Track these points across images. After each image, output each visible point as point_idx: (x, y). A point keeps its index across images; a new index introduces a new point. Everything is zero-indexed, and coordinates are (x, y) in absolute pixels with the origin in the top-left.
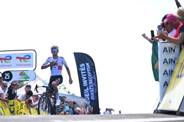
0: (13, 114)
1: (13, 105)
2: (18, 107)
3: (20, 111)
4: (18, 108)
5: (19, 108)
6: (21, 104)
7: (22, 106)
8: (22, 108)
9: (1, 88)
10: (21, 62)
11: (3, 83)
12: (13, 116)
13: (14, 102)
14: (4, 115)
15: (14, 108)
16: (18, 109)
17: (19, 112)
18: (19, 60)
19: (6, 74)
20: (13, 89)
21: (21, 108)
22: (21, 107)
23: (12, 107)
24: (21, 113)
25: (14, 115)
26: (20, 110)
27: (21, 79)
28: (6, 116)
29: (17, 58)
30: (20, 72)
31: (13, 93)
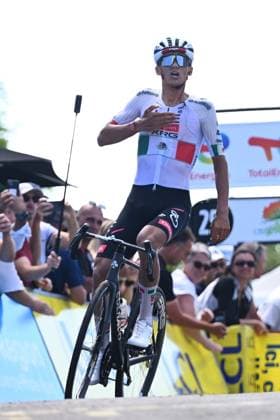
0: (236, 386)
1: (237, 350)
2: (258, 360)
3: (264, 378)
4: (258, 366)
5: (263, 362)
6: (269, 347)
7: (271, 356)
8: (272, 365)
9: (185, 272)
10: (269, 157)
11: (194, 254)
12: (237, 396)
13: (239, 336)
14: (196, 392)
15: (240, 361)
16: (259, 371)
17: (260, 382)
18: (260, 151)
19: (203, 212)
20: (236, 282)
21: (268, 365)
22: (267, 359)
23: (231, 359)
24: (268, 387)
25: (241, 390)
26: (265, 372)
27: (269, 232)
28: (206, 397)
29: (254, 141)
30: (267, 203)
31: (235, 296)
